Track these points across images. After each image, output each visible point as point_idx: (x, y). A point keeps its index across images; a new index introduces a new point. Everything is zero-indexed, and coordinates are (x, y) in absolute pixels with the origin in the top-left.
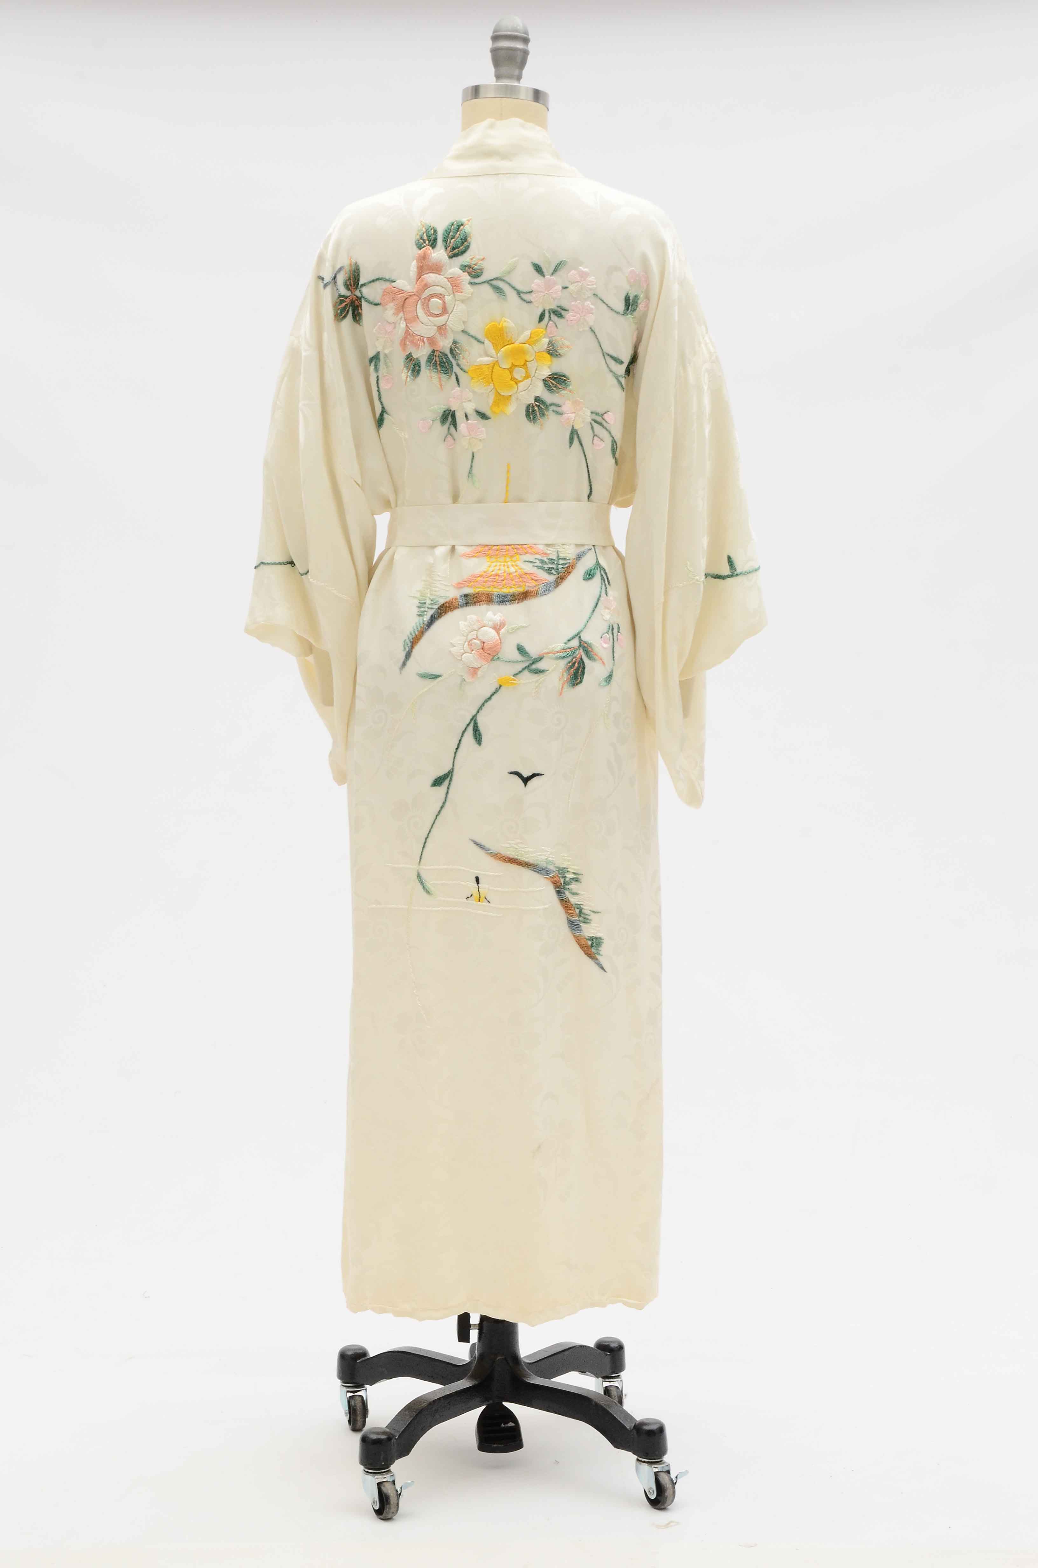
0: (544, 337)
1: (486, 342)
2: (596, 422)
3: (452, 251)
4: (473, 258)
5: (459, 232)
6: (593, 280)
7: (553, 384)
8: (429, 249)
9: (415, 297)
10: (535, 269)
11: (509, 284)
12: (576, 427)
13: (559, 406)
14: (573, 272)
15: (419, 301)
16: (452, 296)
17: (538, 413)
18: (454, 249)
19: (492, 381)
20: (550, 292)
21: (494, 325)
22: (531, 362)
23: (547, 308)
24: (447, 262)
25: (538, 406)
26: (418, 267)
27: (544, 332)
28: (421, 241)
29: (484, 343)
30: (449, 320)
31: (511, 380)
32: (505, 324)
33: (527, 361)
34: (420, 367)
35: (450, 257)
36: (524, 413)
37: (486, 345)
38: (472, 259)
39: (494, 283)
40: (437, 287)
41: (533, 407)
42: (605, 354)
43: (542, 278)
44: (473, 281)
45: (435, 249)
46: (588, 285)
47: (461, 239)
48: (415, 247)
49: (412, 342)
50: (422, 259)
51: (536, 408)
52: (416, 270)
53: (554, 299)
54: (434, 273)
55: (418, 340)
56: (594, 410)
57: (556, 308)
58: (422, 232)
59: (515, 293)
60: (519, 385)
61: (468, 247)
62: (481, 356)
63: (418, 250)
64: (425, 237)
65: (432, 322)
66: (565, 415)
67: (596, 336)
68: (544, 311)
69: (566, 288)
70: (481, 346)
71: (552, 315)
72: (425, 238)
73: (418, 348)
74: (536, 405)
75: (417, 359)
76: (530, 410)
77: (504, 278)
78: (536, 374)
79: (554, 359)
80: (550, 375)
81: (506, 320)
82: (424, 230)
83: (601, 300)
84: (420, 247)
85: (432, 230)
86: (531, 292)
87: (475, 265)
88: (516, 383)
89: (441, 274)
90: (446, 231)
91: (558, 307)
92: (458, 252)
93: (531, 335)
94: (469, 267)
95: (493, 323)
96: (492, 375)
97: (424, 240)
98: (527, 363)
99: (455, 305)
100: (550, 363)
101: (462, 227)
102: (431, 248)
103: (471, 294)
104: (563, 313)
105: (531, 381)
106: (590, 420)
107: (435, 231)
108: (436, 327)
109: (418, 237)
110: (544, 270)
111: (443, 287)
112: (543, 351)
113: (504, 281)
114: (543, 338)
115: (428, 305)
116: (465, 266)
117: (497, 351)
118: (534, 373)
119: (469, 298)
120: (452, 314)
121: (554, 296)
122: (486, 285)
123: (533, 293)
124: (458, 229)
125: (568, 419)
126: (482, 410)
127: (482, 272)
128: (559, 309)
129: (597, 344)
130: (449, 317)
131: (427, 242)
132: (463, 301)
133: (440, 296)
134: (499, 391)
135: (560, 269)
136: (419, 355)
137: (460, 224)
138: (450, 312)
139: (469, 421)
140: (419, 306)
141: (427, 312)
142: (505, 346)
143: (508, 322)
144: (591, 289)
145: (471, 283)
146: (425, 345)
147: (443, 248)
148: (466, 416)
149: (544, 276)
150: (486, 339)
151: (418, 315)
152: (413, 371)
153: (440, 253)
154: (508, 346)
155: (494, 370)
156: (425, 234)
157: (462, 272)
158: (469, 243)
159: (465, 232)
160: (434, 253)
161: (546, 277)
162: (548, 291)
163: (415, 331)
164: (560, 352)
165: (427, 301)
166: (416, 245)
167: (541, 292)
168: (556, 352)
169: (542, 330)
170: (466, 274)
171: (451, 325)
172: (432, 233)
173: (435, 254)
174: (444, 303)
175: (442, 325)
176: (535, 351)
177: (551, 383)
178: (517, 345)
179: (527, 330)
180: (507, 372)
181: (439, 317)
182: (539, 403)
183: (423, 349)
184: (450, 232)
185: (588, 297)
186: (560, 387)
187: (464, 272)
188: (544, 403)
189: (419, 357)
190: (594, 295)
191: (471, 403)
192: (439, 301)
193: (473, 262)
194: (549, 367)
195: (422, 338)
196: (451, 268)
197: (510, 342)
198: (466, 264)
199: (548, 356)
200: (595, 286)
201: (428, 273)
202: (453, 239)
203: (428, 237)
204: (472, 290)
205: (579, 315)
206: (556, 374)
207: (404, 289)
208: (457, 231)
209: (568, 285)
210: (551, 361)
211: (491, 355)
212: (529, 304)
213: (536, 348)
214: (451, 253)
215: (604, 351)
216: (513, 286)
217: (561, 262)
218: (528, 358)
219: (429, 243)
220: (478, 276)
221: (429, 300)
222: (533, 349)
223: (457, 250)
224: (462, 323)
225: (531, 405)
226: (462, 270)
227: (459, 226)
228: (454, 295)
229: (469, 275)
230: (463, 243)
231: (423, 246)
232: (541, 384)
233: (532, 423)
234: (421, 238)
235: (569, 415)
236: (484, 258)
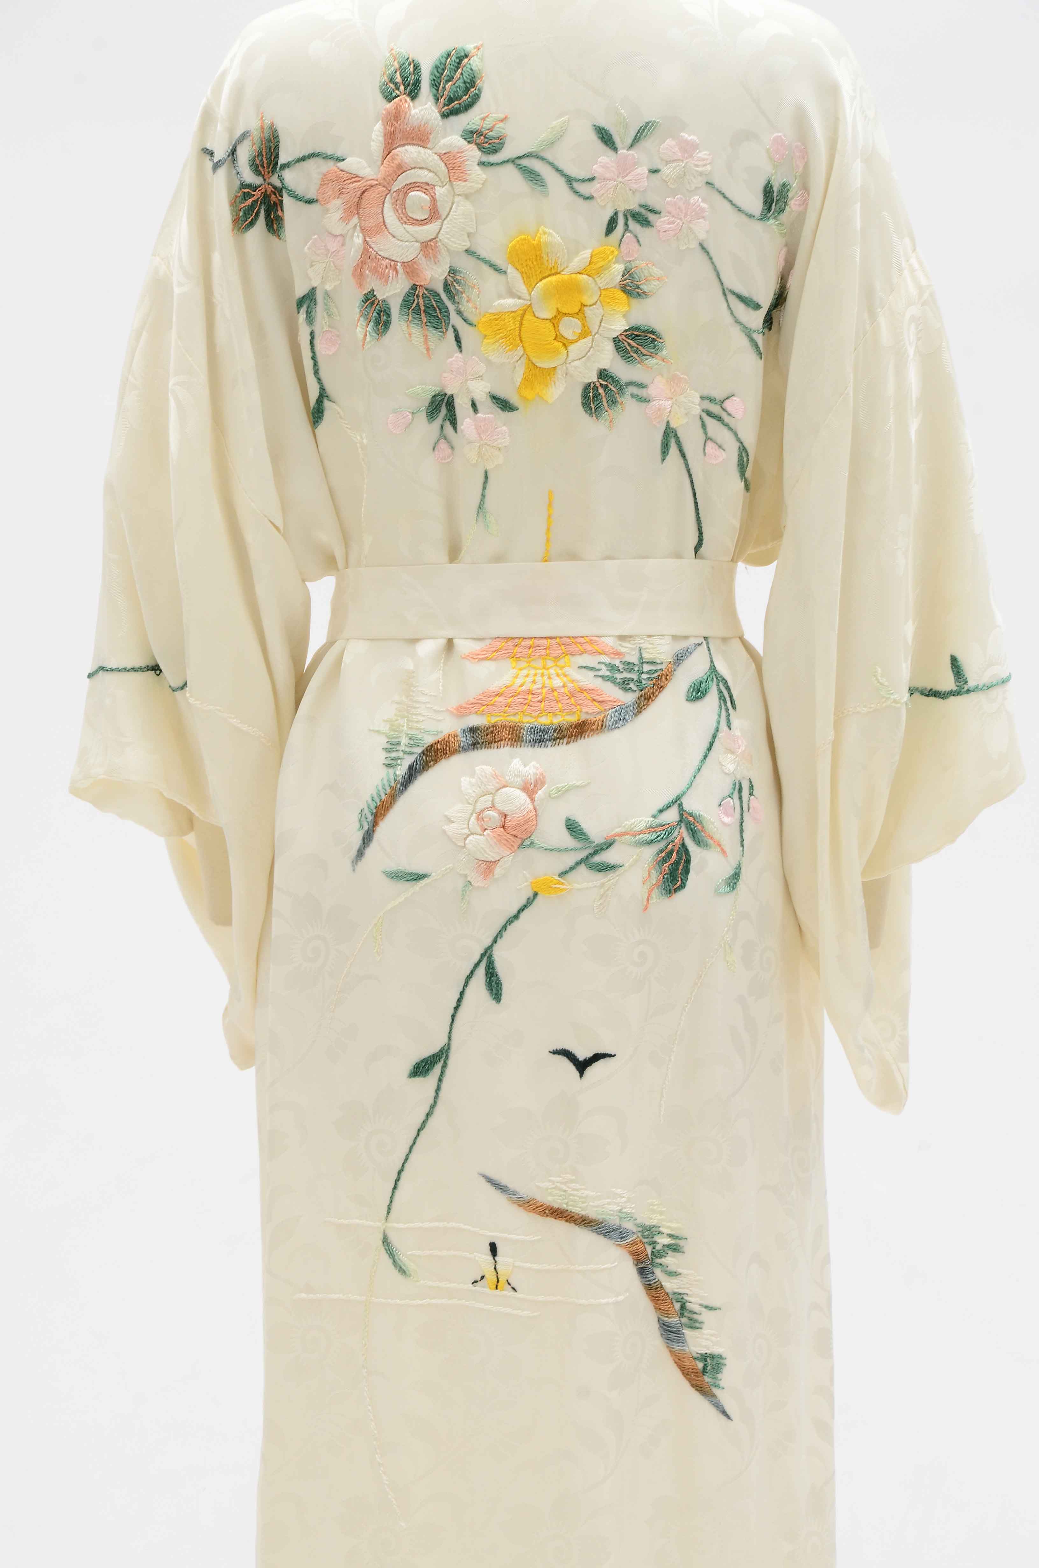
0: (617, 262)
1: (511, 270)
2: (710, 414)
3: (448, 105)
4: (487, 117)
5: (460, 70)
6: (706, 157)
7: (633, 347)
8: (406, 101)
9: (381, 188)
10: (599, 138)
11: (551, 164)
12: (673, 425)
13: (641, 386)
14: (670, 142)
15: (388, 195)
16: (447, 186)
17: (604, 400)
18: (451, 100)
19: (521, 341)
20: (626, 178)
21: (525, 239)
22: (592, 307)
23: (622, 207)
24: (438, 125)
25: (605, 387)
26: (385, 135)
27: (616, 253)
28: (392, 85)
29: (505, 273)
30: (442, 232)
31: (555, 339)
32: (544, 238)
33: (584, 306)
34: (389, 316)
35: (445, 116)
36: (579, 400)
37: (509, 275)
38: (484, 119)
39: (525, 162)
40: (420, 171)
41: (596, 388)
42: (728, 292)
43: (611, 153)
44: (485, 159)
45: (417, 101)
46: (697, 166)
47: (465, 82)
48: (380, 97)
49: (375, 271)
50: (393, 118)
51: (601, 391)
52: (381, 139)
53: (634, 192)
54: (414, 144)
55: (387, 267)
56: (705, 393)
57: (638, 209)
58: (392, 69)
59: (562, 181)
60: (569, 348)
61: (477, 97)
62: (500, 297)
63: (385, 101)
64: (398, 79)
65: (411, 235)
66: (654, 403)
67: (711, 258)
68: (616, 214)
69: (655, 171)
70: (502, 277)
71: (631, 223)
72: (397, 80)
73: (387, 281)
74: (601, 385)
75: (384, 301)
76: (591, 394)
77: (542, 154)
78: (601, 329)
79: (634, 302)
80: (626, 331)
81: (547, 230)
82: (396, 65)
83: (720, 192)
84: (389, 98)
85: (412, 66)
86: (592, 179)
87: (491, 130)
88: (564, 345)
89: (428, 146)
90: (437, 67)
91: (641, 206)
92: (457, 106)
93: (591, 257)
94: (479, 133)
95: (523, 237)
96: (520, 330)
97: (396, 84)
98: (585, 308)
99: (453, 204)
100: (626, 308)
101: (466, 60)
102: (408, 99)
103: (483, 184)
104: (651, 217)
105: (593, 342)
106: (700, 410)
107: (417, 67)
108: (418, 244)
109: (386, 78)
110: (616, 139)
111: (430, 171)
112: (615, 287)
113: (543, 159)
114: (614, 263)
115: (403, 205)
116: (472, 132)
117: (531, 287)
118: (597, 328)
119: (479, 191)
120: (448, 219)
121: (635, 186)
122: (510, 167)
123: (595, 182)
124: (459, 63)
125: (659, 409)
126: (502, 394)
127: (503, 144)
128: (643, 211)
129: (713, 275)
130: (442, 225)
131: (402, 88)
132: (467, 197)
133: (427, 187)
134: (534, 360)
135: (645, 136)
136: (387, 294)
137: (463, 54)
138: (444, 217)
139: (479, 415)
140: (388, 205)
141: (402, 216)
142: (544, 278)
143: (550, 234)
144: (701, 174)
145: (482, 164)
146: (400, 276)
147: (431, 98)
148: (474, 405)
149: (615, 149)
150: (510, 266)
151: (387, 221)
152: (377, 323)
153: (426, 109)
154: (550, 279)
155: (524, 322)
156: (398, 73)
157: (465, 143)
158: (479, 90)
159: (471, 69)
160: (415, 108)
161: (622, 152)
162: (623, 177)
163: (381, 250)
164: (645, 288)
165: (401, 196)
166: (383, 92)
167: (610, 180)
168: (638, 287)
169: (612, 249)
170: (473, 147)
171: (446, 240)
172: (412, 70)
173: (417, 111)
174: (434, 200)
175: (431, 240)
176: (600, 288)
177: (629, 344)
178: (566, 277)
179: (585, 248)
180: (549, 326)
181: (424, 225)
182: (606, 381)
183: (394, 283)
184: (444, 70)
185: (697, 188)
186: (645, 352)
187: (469, 142)
188: (615, 381)
189: (387, 297)
190: (708, 183)
191: (483, 383)
192: (423, 195)
193: (487, 124)
194: (624, 316)
195: (393, 263)
196: (444, 137)
197: (553, 272)
198: (473, 127)
199: (622, 295)
200: (709, 168)
201: (403, 145)
202: (450, 83)
203: (404, 78)
204: (484, 176)
205: (678, 221)
206: (637, 329)
207: (361, 173)
208: (458, 68)
209: (659, 167)
210: (629, 306)
211: (519, 294)
212: (588, 201)
213: (602, 282)
214: (446, 108)
215: (725, 286)
216: (560, 168)
217: (647, 123)
218: (588, 300)
219: (405, 89)
220: (495, 151)
221: (406, 194)
222: (596, 284)
223: (456, 102)
224: (466, 236)
225: (592, 385)
226: (465, 139)
227: (460, 59)
228: (452, 186)
229: (479, 149)
230: (467, 90)
231: (394, 94)
232: (610, 347)
233: (594, 418)
234: (391, 80)
235: (661, 402)
236: (506, 118)
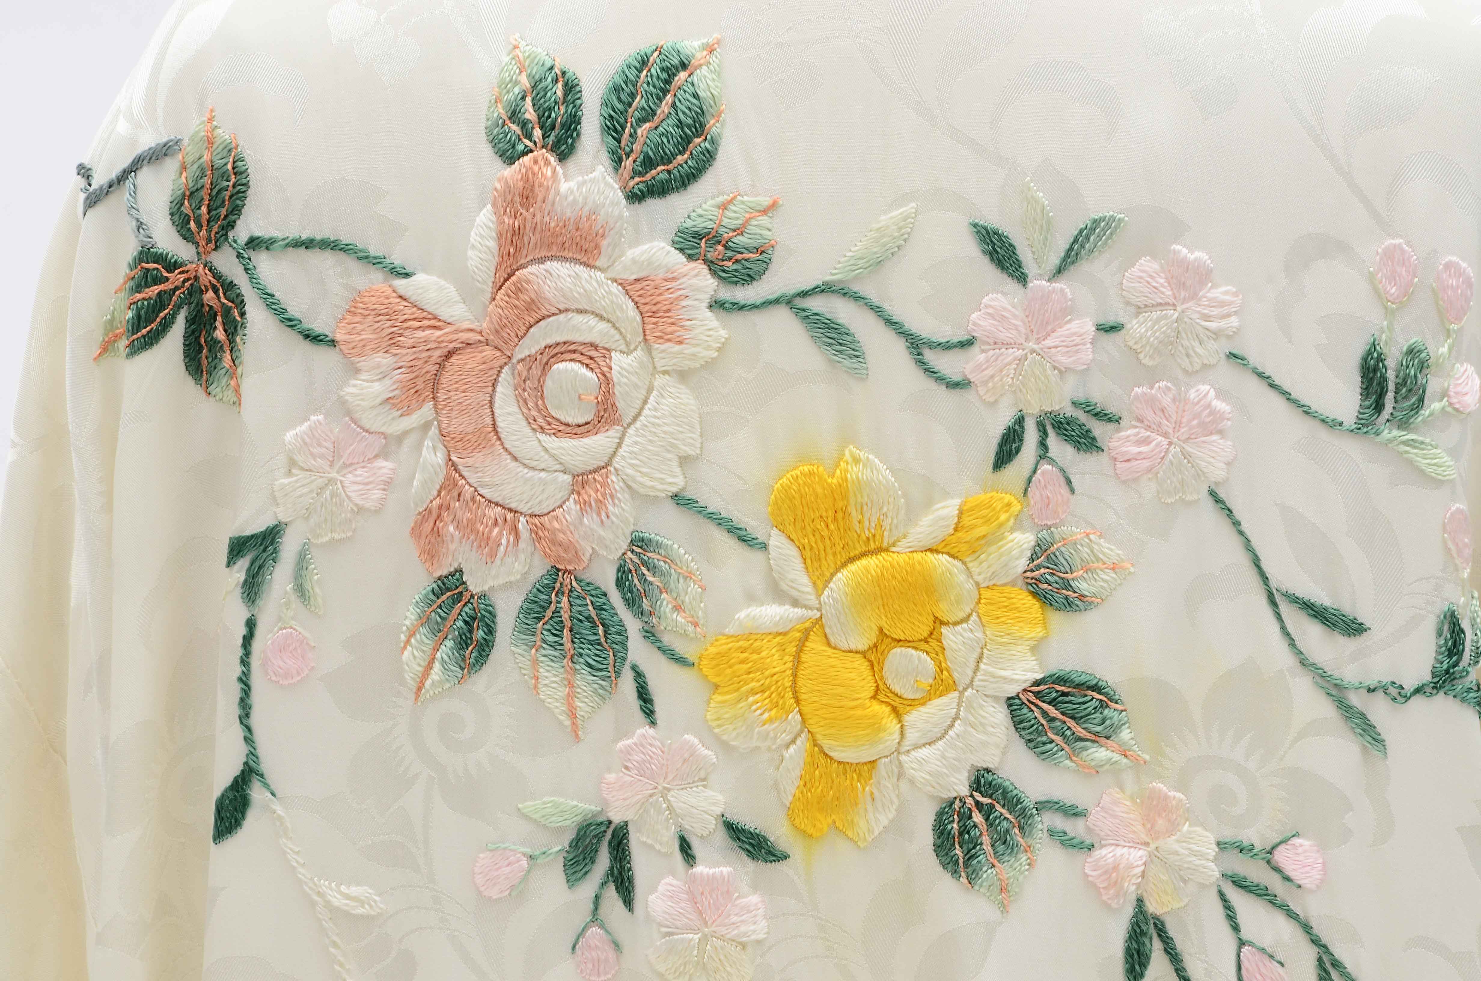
0: (1018, 526)
1: (776, 541)
2: (1239, 883)
3: (640, 174)
4: (731, 201)
5: (669, 98)
6: (1227, 298)
7: (1053, 719)
8: (547, 163)
9: (489, 352)
10: (984, 252)
11: (877, 310)
12: (1152, 907)
13: (1073, 812)
14: (1146, 265)
15: (506, 368)
16: (639, 353)
17: (986, 839)
18: (648, 163)
19: (798, 701)
20: (1048, 342)
21: (811, 474)
22: (958, 628)
23: (1034, 408)
24: (620, 217)
25: (987, 811)
26: (500, 236)
27: (1016, 507)
28: (514, 127)
29: (764, 546)
30: (621, 452)
31: (874, 697)
32: (854, 472)
33: (942, 623)
34: (490, 631)
35: (635, 197)
36: (926, 837)
37: (773, 552)
38: (724, 207)
39: (815, 304)
40: (579, 318)
41: (965, 816)
42: (1278, 598)
43: (1011, 285)
44: (727, 294)
45: (572, 163)
46: (1207, 318)
47: (680, 124)
48: (487, 152)
49: (469, 528)
50: (517, 199)
51: (977, 818)
52: (493, 244)
53: (1060, 371)
54: (565, 259)
55: (496, 523)
56: (1228, 834)
57: (1069, 411)
58: (517, 90)
59: (900, 346)
60: (908, 719)
61: (708, 158)
62: (751, 598)
63: (498, 162)
64: (530, 114)
65: (553, 456)
66: (1104, 851)
67: (1236, 524)
68: (1020, 421)
69: (1112, 329)
70: (757, 556)
71: (1052, 440)
72: (527, 116)
73: (493, 555)
74: (978, 804)
75: (482, 596)
76: (955, 825)
77: (855, 287)
78: (979, 676)
79: (1057, 619)
80: (1037, 683)
81: (863, 455)
82: (525, 82)
83: (1260, 375)
84: (509, 156)
85: (560, 85)
86: (966, 344)
87: (740, 231)
88: (895, 710)
89: (598, 264)
90: (617, 89)
91: (1075, 404)
92: (664, 176)
93: (959, 518)
94: (712, 237)
95: (806, 469)
96: (795, 675)
97: (524, 124)
98: (944, 630)
99: (650, 390)
100: (1038, 632)
101: (683, 75)
102: (552, 159)
103: (719, 350)
104: (1098, 429)
105: (959, 705)
106: (1217, 874)
107: (571, 88)
108: (568, 478)
109: (501, 111)
110: (1025, 254)
111: (602, 318)
112: (1013, 583)
113: (857, 298)
114: (1012, 530)
115: (540, 389)
116: (697, 236)
117: (821, 582)
118: (970, 673)
119: (709, 365)
120: (638, 424)
121: (1065, 360)
122: (783, 315)
123: (975, 349)
124: (668, 82)
125: (1116, 868)
126: (749, 821)
127: (767, 263)
128: (1082, 416)
129: (1243, 560)
130: (622, 439)
131: (538, 133)
132: (683, 375)
133: (593, 353)
134: (825, 743)
135: (1091, 251)
136: (491, 583)
137: (676, 61)
138: (627, 420)
139: (700, 869)
140: (504, 391)
141: (534, 413)
142: (852, 560)
143: (867, 464)
144: (1216, 335)
145: (717, 305)
146: (522, 545)
147: (605, 157)
148: (685, 848)
149: (1022, 279)
150: (775, 532)
151: (500, 424)
152: (463, 642)
153: (592, 180)
154: (864, 562)
155: (804, 657)
156: (529, 100)
157: (682, 258)
158: (713, 142)
159: (696, 96)
160: (567, 179)
161: (1034, 284)
162: (1038, 341)
163: (482, 486)
164: (1083, 586)
165: (536, 371)
166: (493, 142)
167: (1008, 345)
168: (1067, 586)
169: (1008, 498)
170: (700, 267)
171: (630, 471)
172: (560, 94)
173: (572, 184)
174: (606, 380)
175: (595, 471)
176: (977, 584)
177: (1045, 713)
178: (901, 559)
179: (946, 495)
180: (861, 665)
181: (582, 435)
182: (991, 797)
183: (509, 560)
184: (633, 96)
185: (1205, 367)
186: (1083, 733)
187: (690, 257)
188: (1012, 802)
189: (492, 588)
190: (1232, 356)
191: (709, 793)
192: (584, 370)
193: (732, 218)
194: (1034, 649)
195: (510, 516)
196: (636, 242)
197: (872, 546)
198: (701, 224)
199: (1033, 605)
200: (1234, 321)
201: (542, 260)
202: (647, 125)
203: (544, 114)
204: (723, 333)
205: (1160, 438)
206: (1061, 680)
207: (445, 313)
208: (665, 92)
209: (1122, 319)
210: (1045, 623)
211: (795, 594)
212: (957, 391)
213: (981, 570)
214: (637, 179)
215: (1273, 584)
216: (895, 319)
217: (1096, 222)
218: (944, 611)
219: (545, 136)
220: (750, 278)
221: (546, 366)
222: (970, 575)
223: (660, 168)
224: (675, 464)
225: (957, 805)
226: (681, 250)
227: (670, 73)
228: (649, 351)
229: (713, 273)
230: (687, 140)
231: (520, 147)
232: (1000, 716)
233: (963, 880)
234: (514, 115)
235: (1119, 851)
236: (774, 206)
